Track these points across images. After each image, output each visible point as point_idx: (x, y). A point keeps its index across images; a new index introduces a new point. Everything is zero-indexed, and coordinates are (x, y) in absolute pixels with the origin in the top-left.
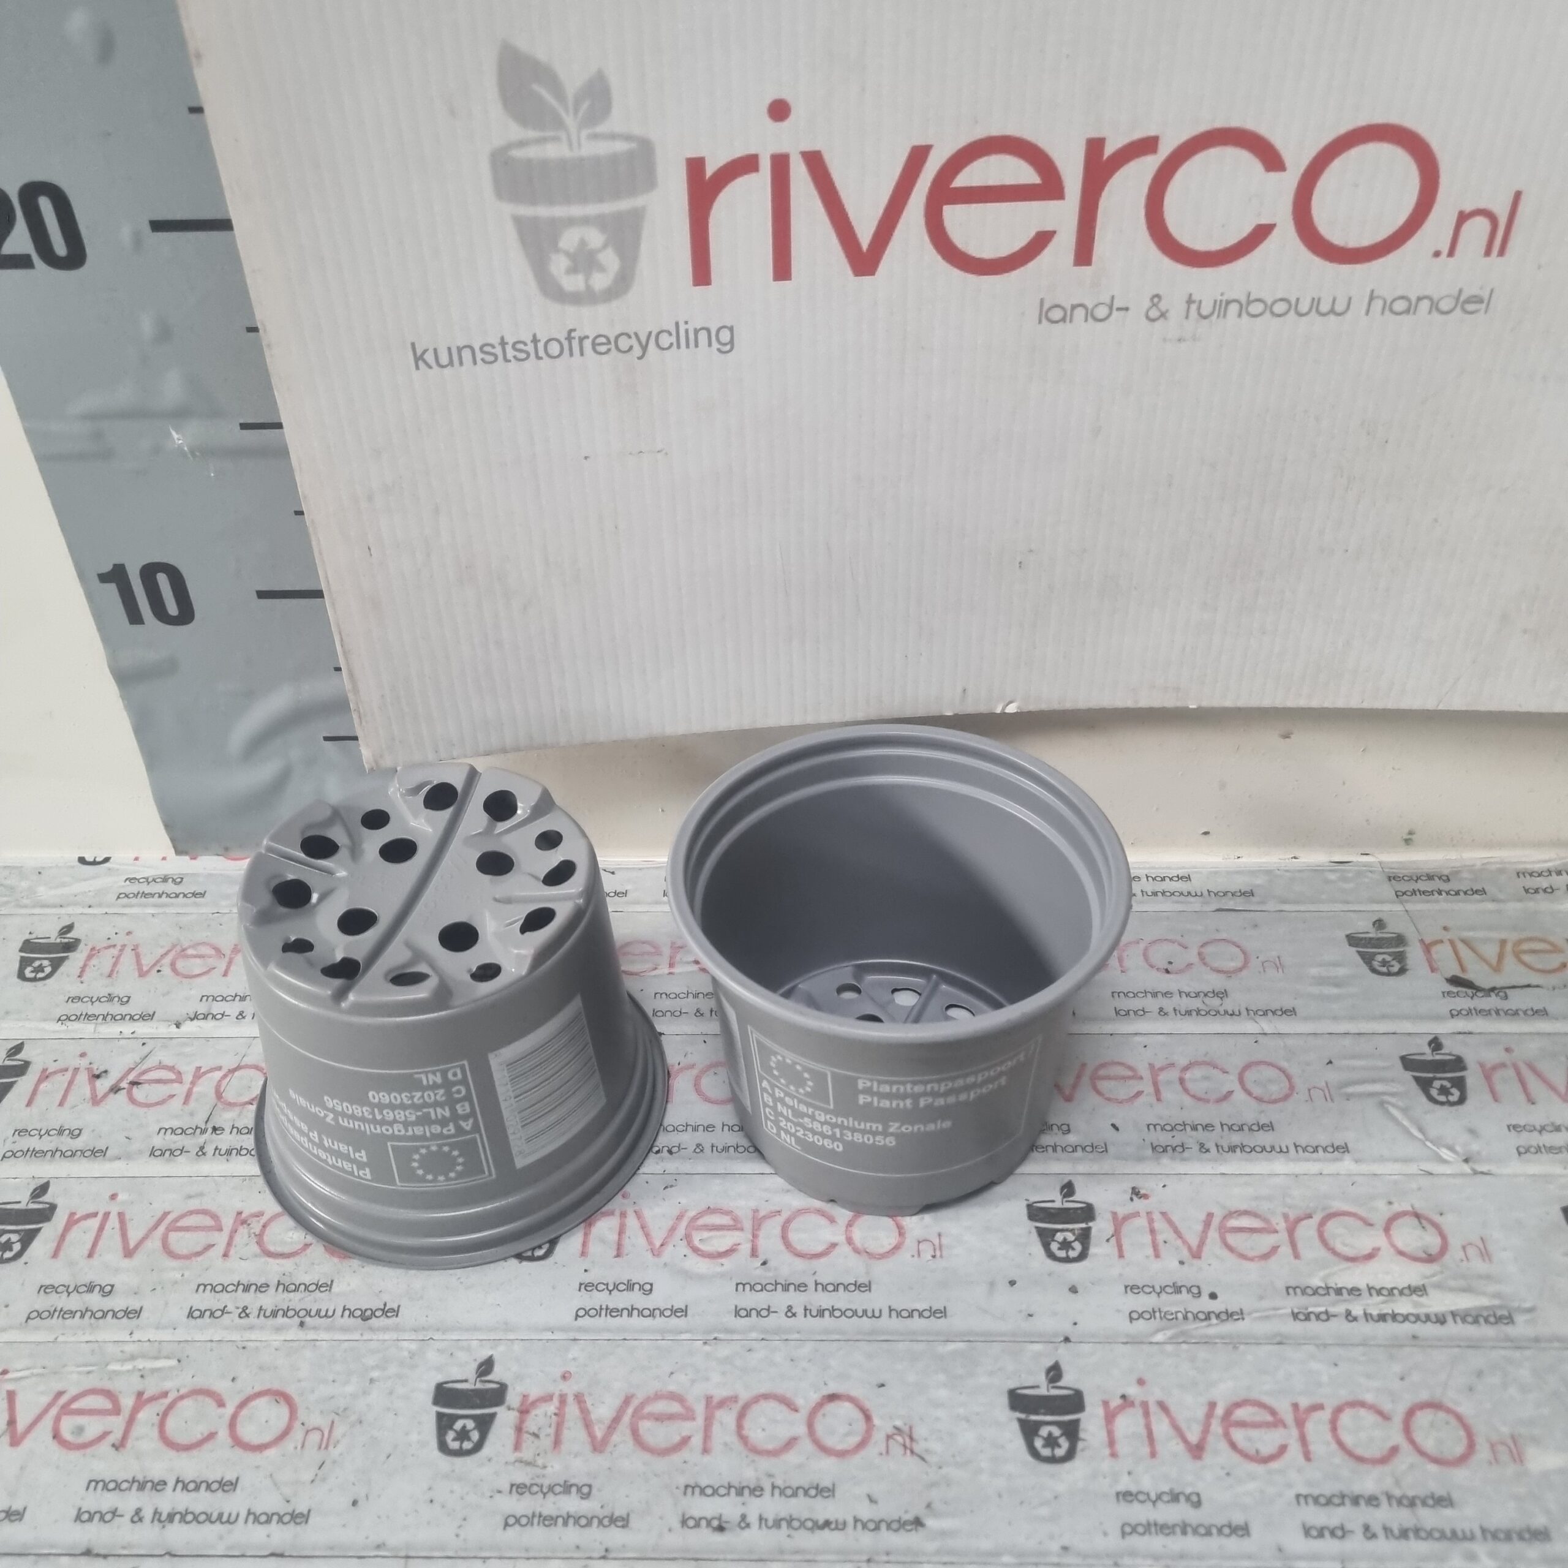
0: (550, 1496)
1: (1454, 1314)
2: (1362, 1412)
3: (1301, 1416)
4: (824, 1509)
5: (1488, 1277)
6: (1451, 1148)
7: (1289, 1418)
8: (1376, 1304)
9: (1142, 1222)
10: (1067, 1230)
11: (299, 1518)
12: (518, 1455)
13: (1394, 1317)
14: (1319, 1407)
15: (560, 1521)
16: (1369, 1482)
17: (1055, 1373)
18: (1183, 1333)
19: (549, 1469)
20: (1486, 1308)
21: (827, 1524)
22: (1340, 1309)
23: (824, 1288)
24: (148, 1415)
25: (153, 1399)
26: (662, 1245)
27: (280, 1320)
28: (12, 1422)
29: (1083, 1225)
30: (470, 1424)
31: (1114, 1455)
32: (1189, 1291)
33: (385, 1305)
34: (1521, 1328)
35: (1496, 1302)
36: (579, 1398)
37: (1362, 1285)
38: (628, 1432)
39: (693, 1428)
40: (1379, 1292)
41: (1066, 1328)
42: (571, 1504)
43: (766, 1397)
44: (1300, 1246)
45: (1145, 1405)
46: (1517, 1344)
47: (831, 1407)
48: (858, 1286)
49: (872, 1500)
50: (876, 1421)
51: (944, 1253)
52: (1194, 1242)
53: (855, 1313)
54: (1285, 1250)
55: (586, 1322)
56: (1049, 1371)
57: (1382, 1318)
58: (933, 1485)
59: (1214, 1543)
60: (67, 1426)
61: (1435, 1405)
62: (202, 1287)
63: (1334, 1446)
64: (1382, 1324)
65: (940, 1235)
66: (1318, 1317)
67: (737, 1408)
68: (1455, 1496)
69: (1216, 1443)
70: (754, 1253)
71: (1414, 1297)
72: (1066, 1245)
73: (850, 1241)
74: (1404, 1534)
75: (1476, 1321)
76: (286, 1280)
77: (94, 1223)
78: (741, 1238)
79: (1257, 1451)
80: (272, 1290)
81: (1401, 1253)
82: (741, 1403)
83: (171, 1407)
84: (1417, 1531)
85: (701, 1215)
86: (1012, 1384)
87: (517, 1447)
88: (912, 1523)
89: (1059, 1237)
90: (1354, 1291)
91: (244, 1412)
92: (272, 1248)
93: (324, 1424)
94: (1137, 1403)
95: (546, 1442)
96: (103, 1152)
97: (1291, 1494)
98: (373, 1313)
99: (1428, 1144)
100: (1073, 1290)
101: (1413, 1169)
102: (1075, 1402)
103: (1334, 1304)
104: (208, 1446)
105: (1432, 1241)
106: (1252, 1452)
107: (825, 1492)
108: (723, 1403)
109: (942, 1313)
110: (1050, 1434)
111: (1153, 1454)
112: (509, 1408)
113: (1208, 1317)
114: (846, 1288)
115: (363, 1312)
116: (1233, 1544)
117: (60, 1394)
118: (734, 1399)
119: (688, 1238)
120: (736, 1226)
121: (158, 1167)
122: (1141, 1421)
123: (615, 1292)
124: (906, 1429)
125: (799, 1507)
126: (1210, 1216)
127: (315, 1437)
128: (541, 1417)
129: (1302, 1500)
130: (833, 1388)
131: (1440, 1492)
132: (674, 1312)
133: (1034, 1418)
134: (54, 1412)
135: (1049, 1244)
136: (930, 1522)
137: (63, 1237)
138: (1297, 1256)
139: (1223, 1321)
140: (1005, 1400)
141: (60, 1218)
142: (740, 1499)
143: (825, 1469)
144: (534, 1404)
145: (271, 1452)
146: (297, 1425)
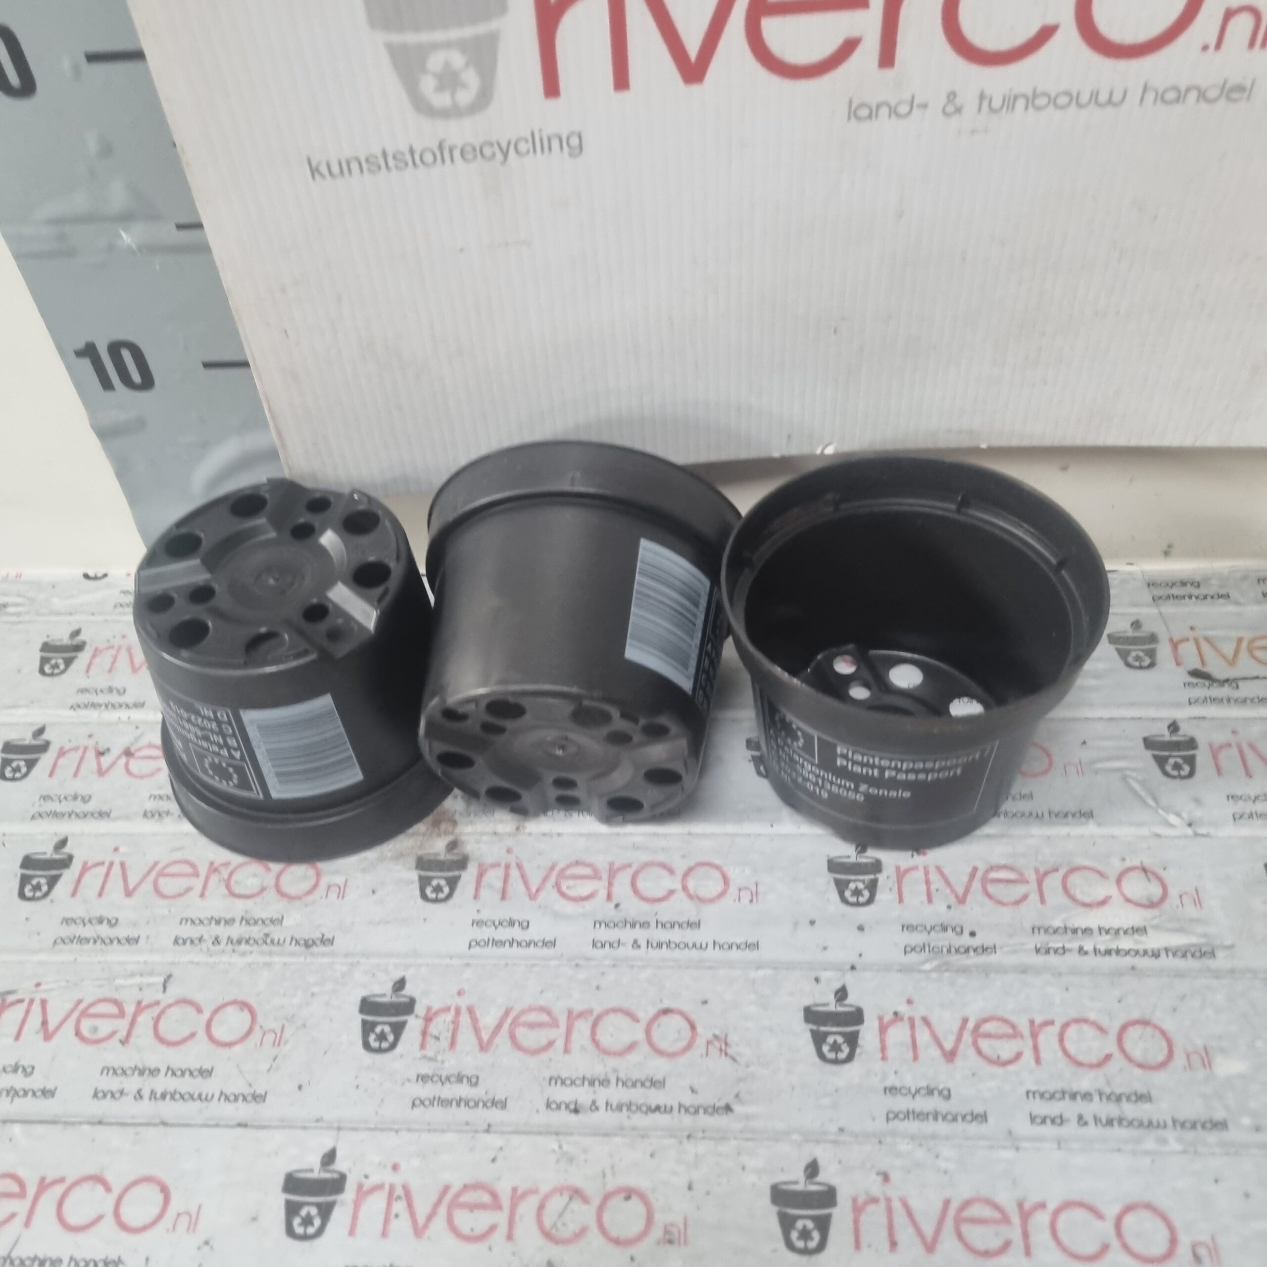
0: (447, 1085)
1: (1167, 950)
2: (1085, 1027)
3: (1035, 1030)
4: (655, 1097)
5: (1198, 921)
6: (1178, 815)
7: (1026, 1031)
8: (1104, 942)
9: (920, 874)
10: (859, 880)
11: (258, 1098)
12: (423, 1052)
13: (1118, 952)
14: (1051, 1023)
15: (454, 1104)
16: (1086, 1082)
17: (842, 994)
18: (946, 964)
19: (447, 1064)
20: (1194, 945)
21: (658, 1108)
22: (1075, 945)
23: (663, 926)
24: (145, 1020)
25: (149, 1006)
26: (538, 890)
27: (243, 947)
28: (45, 1023)
29: (872, 877)
30: (387, 1029)
31: (884, 1058)
32: (954, 929)
33: (323, 936)
34: (1221, 961)
35: (1202, 940)
36: (471, 1010)
37: (1095, 927)
38: (507, 1036)
39: (558, 1034)
40: (1107, 932)
41: (854, 959)
42: (463, 1090)
43: (615, 1010)
44: (1046, 892)
45: (912, 1021)
46: (1217, 974)
47: (664, 1019)
48: (690, 925)
49: (693, 1091)
50: (700, 1029)
51: (760, 897)
52: (960, 891)
53: (686, 946)
54: (1034, 897)
55: (477, 950)
56: (836, 993)
57: (1108, 952)
58: (740, 1080)
59: (960, 1126)
60: (86, 1026)
61: (1144, 1023)
62: (184, 921)
63: (1060, 1054)
64: (1107, 959)
65: (757, 885)
66: (1056, 951)
67: (591, 1019)
68: (1154, 1093)
69: (966, 1049)
70: (609, 897)
71: (1136, 936)
72: (857, 892)
73: (685, 888)
74: (1110, 1122)
75: (1184, 955)
76: (248, 916)
77: (102, 870)
78: (600, 886)
79: (998, 1057)
80: (237, 923)
81: (1128, 900)
82: (595, 1014)
83: (162, 1012)
84: (1120, 1121)
85: (569, 866)
86: (808, 1002)
87: (423, 1046)
88: (722, 1108)
89: (852, 886)
90: (1087, 931)
91: (216, 1018)
92: (237, 890)
93: (277, 1026)
94: (906, 1018)
95: (445, 1043)
96: (108, 815)
97: (1022, 1091)
98: (314, 942)
99: (1160, 811)
100: (861, 928)
101: (1144, 831)
102: (857, 1017)
103: (1070, 941)
104: (190, 1044)
105: (1155, 891)
106: (995, 1057)
107: (656, 1084)
108: (581, 1015)
109: (755, 946)
110: (835, 1042)
111: (916, 1058)
112: (417, 1016)
113: (967, 951)
114: (680, 926)
115: (306, 942)
116: (974, 1128)
117: (79, 1002)
118: (590, 1012)
119: (558, 886)
120: (596, 876)
121: (149, 826)
122: (908, 1032)
123: (500, 928)
124: (723, 1036)
125: (637, 1095)
126: (975, 869)
127: (270, 1037)
128: (442, 1024)
129: (1031, 1095)
130: (666, 1004)
131: (1142, 1090)
132: (545, 944)
133: (823, 1029)
134: (75, 1015)
135: (844, 892)
136: (737, 1108)
137: (79, 881)
138: (1043, 901)
139: (978, 954)
140: (801, 1014)
141: (76, 866)
142: (591, 1089)
143: (658, 1067)
144: (437, 1013)
145: (237, 1048)
146: (257, 1028)
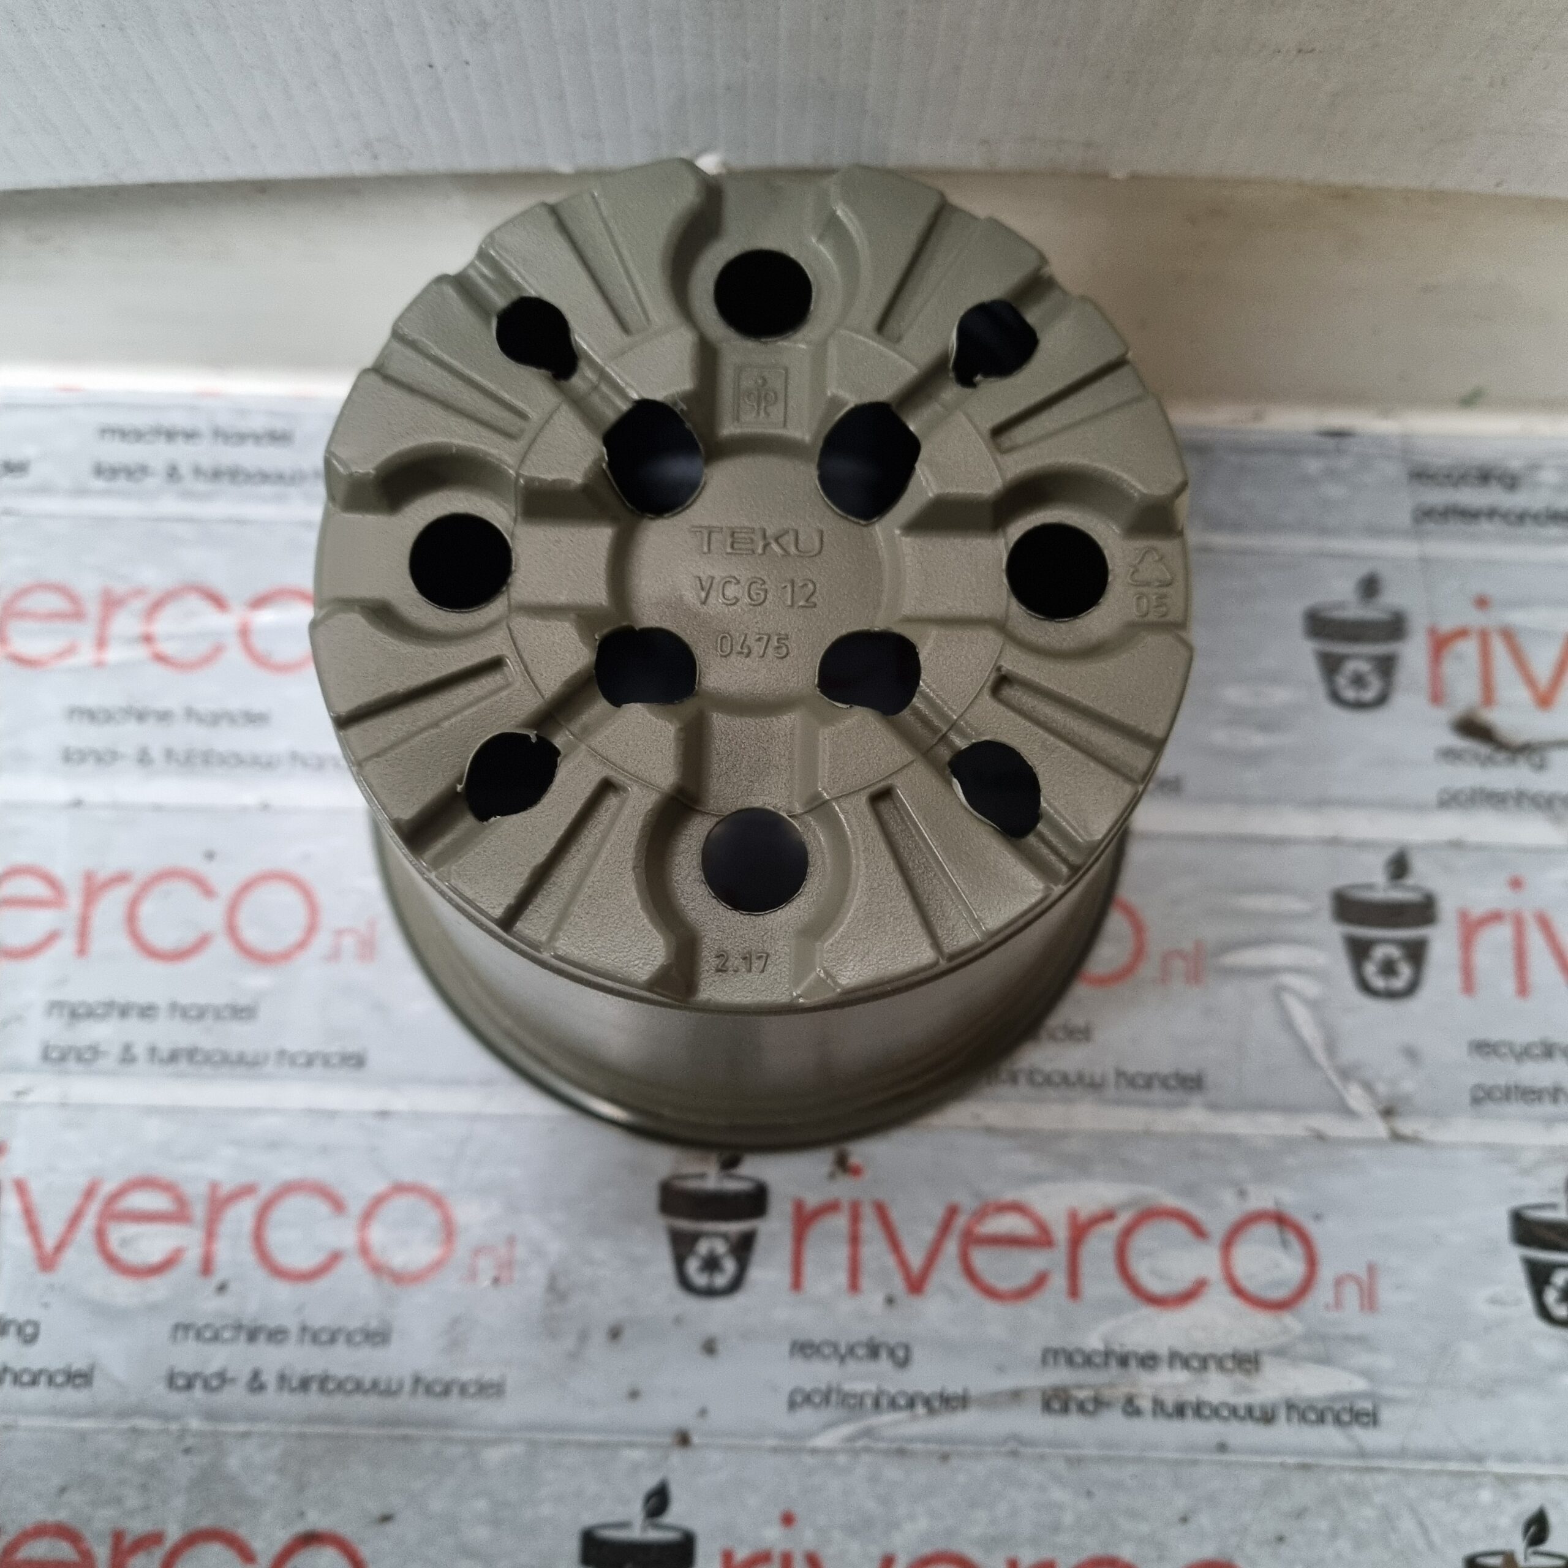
6: (1369, 1089)
8: (1176, 1385)
9: (840, 1220)
10: (720, 1235)
17: (658, 1500)
20: (1343, 1396)
22: (1119, 1392)
23: (315, 1338)
26: (58, 1248)
29: (746, 1226)
32: (892, 1353)
34: (1385, 1432)
41: (687, 1419)
46: (1372, 1463)
48: (369, 1336)
52: (917, 1262)
53: (359, 1385)
54: (1059, 1281)
56: (648, 1498)
57: (1180, 1410)
64: (1175, 1423)
66: (1082, 1406)
71: (1238, 1374)
72: (711, 1263)
73: (363, 1248)
75: (1320, 1419)
78: (187, 1239)
85: (124, 1190)
89: (703, 1247)
90: (1148, 1361)
100: (710, 1348)
101: (1297, 1126)
102: (683, 1553)
103: (1111, 1384)
105: (1293, 1270)
109: (497, 1389)
113: (911, 1404)
114: (349, 1338)
119: (100, 1235)
120: (179, 1215)
126: (953, 1211)
130: (311, 1523)
132: (70, 1378)
135: (685, 1262)
138: (1074, 1291)
139: (931, 1413)
140: (575, 1547)
